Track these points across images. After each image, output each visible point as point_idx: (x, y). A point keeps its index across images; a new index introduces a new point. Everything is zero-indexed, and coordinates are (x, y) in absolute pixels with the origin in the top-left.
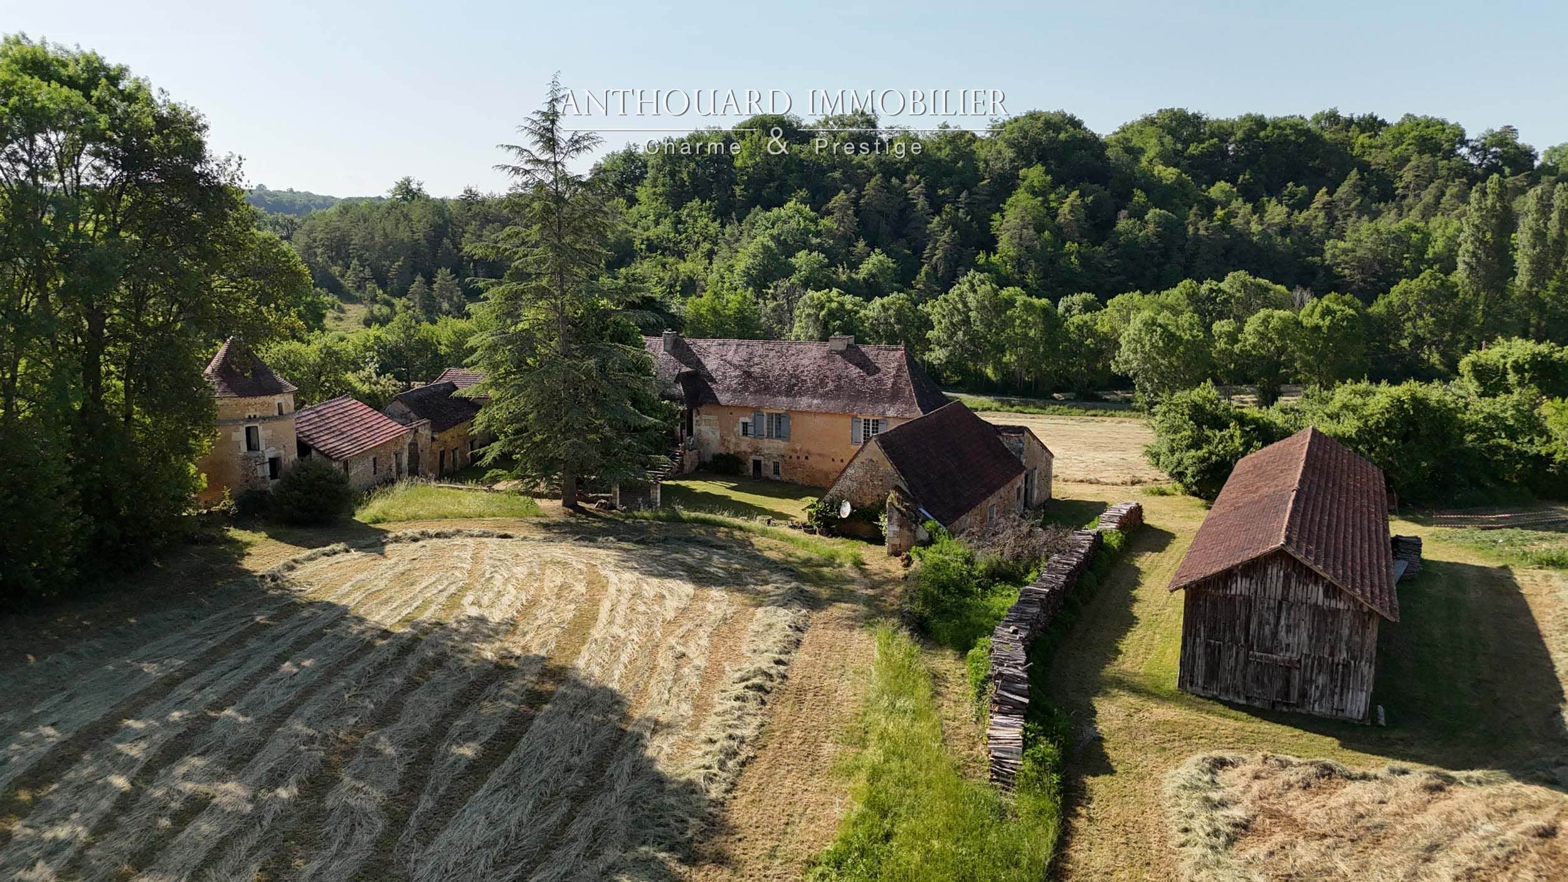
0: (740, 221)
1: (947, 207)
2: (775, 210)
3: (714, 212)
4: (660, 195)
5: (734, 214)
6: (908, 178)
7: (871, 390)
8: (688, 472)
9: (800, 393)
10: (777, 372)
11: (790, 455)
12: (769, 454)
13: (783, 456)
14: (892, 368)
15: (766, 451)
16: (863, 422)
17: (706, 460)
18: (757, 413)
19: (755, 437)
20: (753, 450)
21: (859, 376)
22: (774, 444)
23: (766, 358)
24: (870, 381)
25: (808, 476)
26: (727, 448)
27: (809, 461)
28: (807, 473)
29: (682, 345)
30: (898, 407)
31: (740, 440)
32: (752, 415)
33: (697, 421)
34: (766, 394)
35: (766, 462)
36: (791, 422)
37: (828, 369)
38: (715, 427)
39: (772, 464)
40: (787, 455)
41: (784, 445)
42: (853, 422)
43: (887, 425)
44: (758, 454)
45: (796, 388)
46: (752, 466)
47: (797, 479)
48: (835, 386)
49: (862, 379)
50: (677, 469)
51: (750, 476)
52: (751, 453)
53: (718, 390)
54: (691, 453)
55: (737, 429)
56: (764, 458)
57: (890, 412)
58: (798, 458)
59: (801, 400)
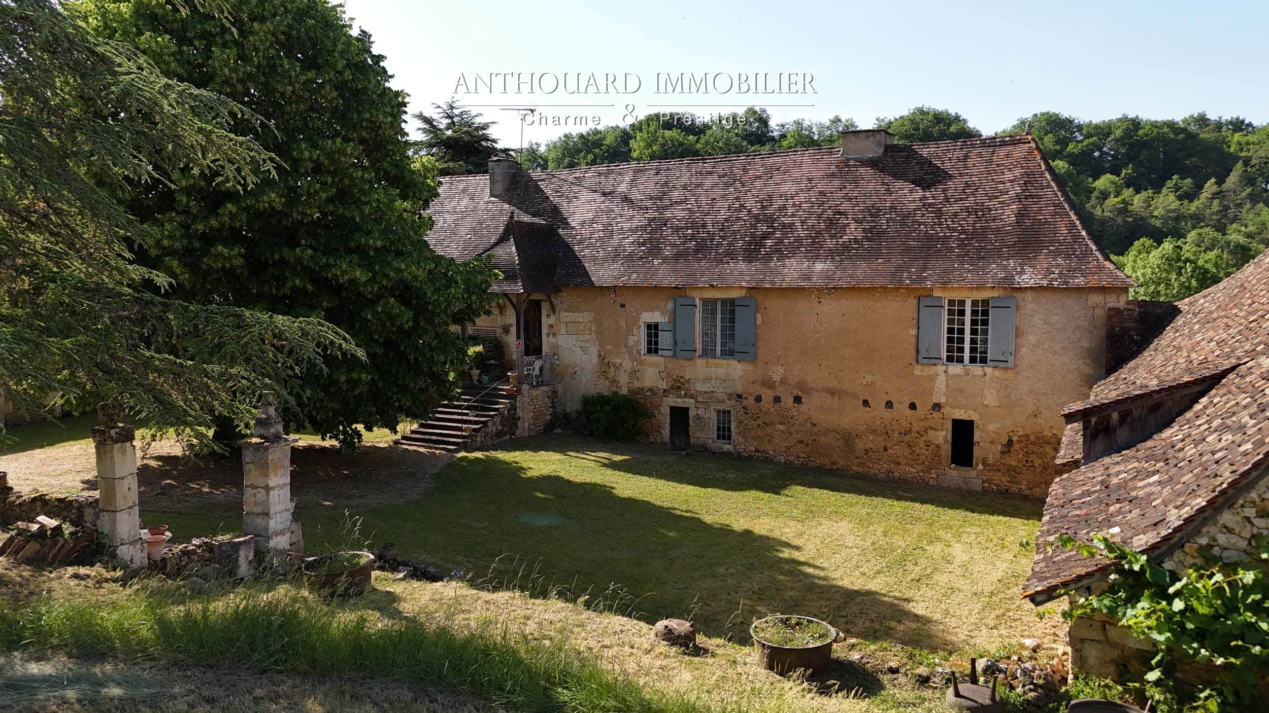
7: (961, 234)
8: (526, 434)
9: (779, 252)
10: (723, 215)
11: (757, 394)
12: (706, 393)
13: (740, 396)
14: (1011, 181)
15: (700, 387)
16: (946, 307)
17: (568, 410)
18: (680, 301)
19: (674, 356)
20: (670, 384)
21: (924, 205)
22: (719, 369)
23: (699, 191)
24: (956, 215)
25: (802, 442)
26: (614, 381)
27: (803, 408)
28: (799, 436)
29: (527, 183)
30: (1045, 266)
31: (642, 362)
32: (670, 305)
33: (551, 326)
34: (700, 260)
35: (699, 412)
36: (759, 316)
37: (844, 198)
38: (587, 337)
39: (714, 415)
40: (751, 394)
41: (743, 373)
42: (923, 309)
43: (1017, 310)
44: (683, 393)
45: (769, 242)
46: (668, 421)
47: (774, 451)
48: (864, 230)
49: (932, 212)
50: (500, 428)
51: (665, 444)
52: (665, 391)
53: (594, 259)
54: (534, 393)
55: (636, 338)
56: (696, 401)
57: (1024, 277)
58: (777, 399)
59: (784, 266)
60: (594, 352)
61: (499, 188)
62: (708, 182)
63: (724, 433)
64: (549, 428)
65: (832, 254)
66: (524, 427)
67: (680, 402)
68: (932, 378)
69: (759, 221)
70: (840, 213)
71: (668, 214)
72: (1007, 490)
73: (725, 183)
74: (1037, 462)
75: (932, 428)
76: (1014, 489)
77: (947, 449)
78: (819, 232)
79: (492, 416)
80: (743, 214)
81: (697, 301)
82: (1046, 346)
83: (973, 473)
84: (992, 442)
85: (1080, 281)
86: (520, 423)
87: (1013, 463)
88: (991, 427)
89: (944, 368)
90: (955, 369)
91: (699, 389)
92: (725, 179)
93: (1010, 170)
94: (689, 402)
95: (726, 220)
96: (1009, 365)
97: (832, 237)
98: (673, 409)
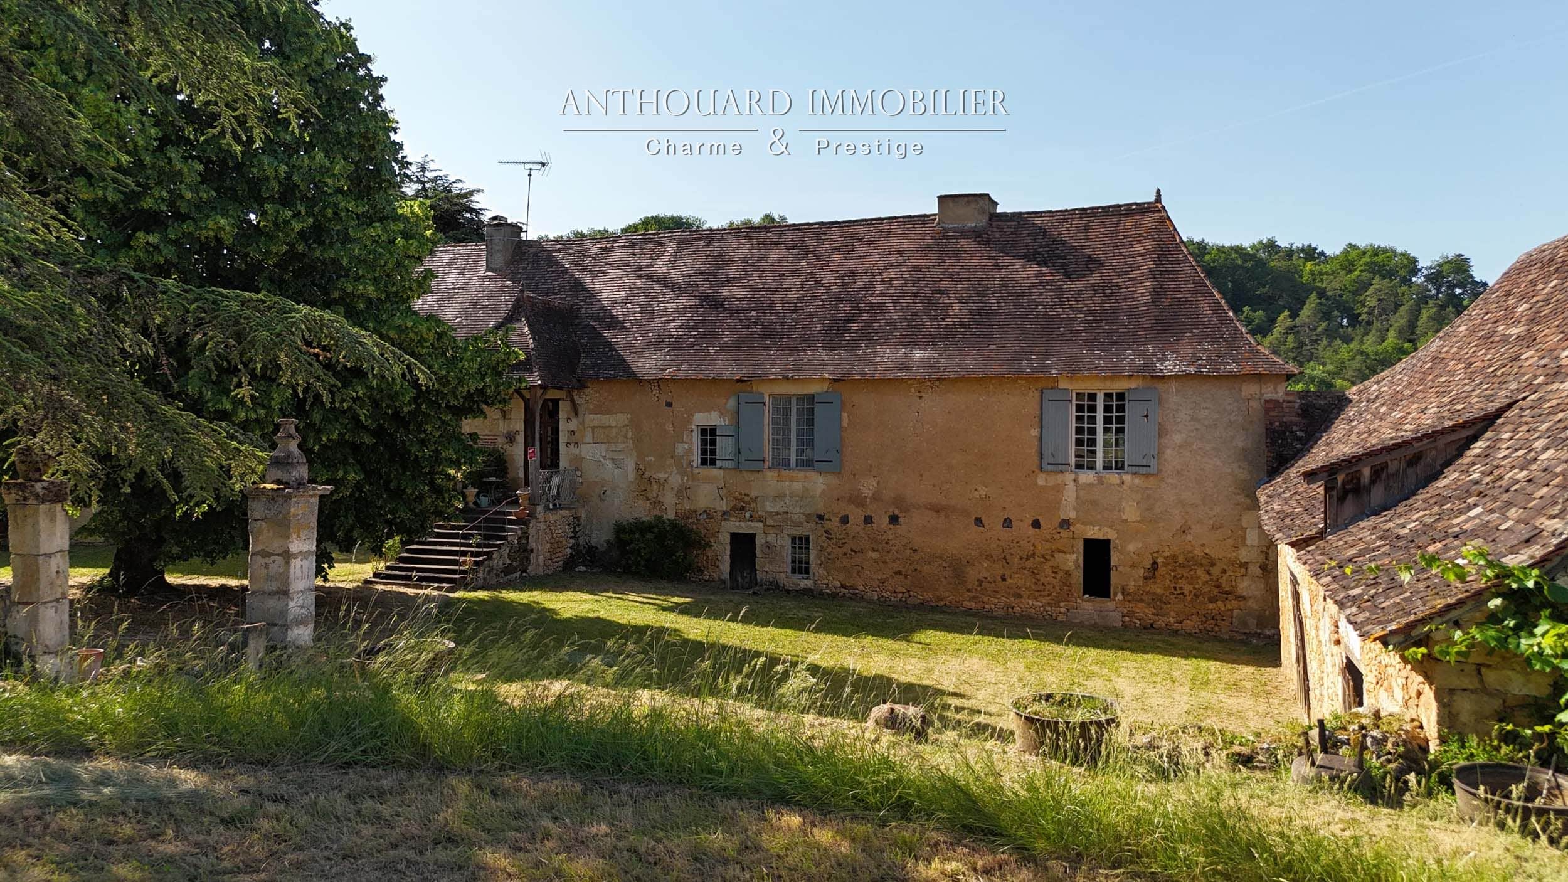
7: (1086, 315)
8: (541, 571)
9: (867, 337)
10: (794, 293)
11: (843, 513)
12: (778, 514)
13: (821, 517)
14: (1141, 255)
15: (769, 507)
16: (1074, 402)
17: (594, 542)
18: (744, 397)
19: (737, 468)
20: (732, 504)
21: (1041, 282)
22: (795, 484)
23: (763, 265)
24: (1079, 293)
25: (899, 573)
26: (657, 503)
27: (901, 529)
28: (896, 566)
29: (536, 254)
30: (1190, 351)
31: (694, 478)
32: (732, 403)
33: (573, 433)
34: (769, 348)
35: (769, 539)
36: (845, 415)
37: (943, 273)
38: (621, 446)
39: (788, 542)
40: (836, 515)
41: (824, 487)
42: (1046, 404)
43: (1160, 403)
44: (747, 515)
45: (855, 326)
46: (728, 553)
47: (865, 585)
48: (971, 312)
49: (1051, 290)
50: (508, 562)
51: (723, 582)
52: (724, 513)
53: (630, 346)
54: (552, 517)
55: (686, 446)
56: (765, 525)
57: (1167, 363)
58: (868, 520)
59: (875, 354)
60: (630, 464)
61: (499, 260)
62: (774, 254)
63: (801, 567)
64: (569, 565)
65: (932, 340)
66: (538, 562)
67: (743, 527)
68: (1059, 489)
69: (839, 300)
70: (940, 292)
71: (725, 292)
72: (1151, 625)
73: (795, 256)
74: (1187, 588)
75: (1060, 551)
76: (1160, 622)
77: (1078, 576)
78: (915, 314)
79: (499, 546)
80: (819, 293)
81: (767, 399)
82: (1195, 447)
83: (1110, 605)
84: (1133, 566)
85: (1232, 367)
86: (533, 557)
87: (1159, 591)
88: (1131, 547)
89: (1073, 476)
90: (1086, 477)
91: (769, 509)
92: (795, 252)
93: (1139, 242)
94: (755, 527)
95: (799, 299)
96: (1152, 470)
97: (932, 320)
98: (735, 537)
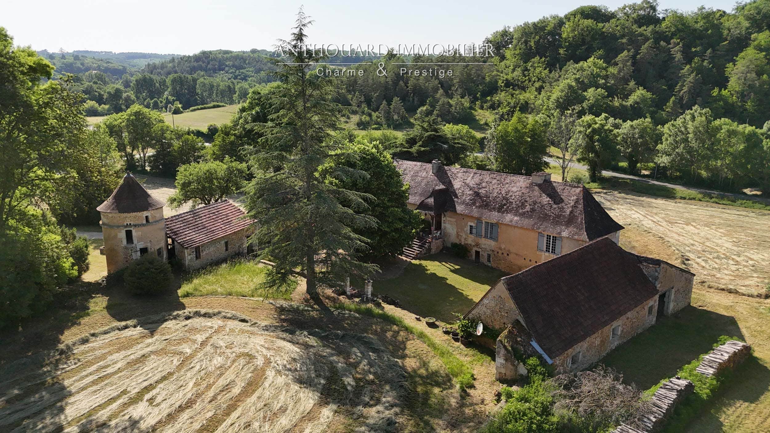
0: (561, 69)
1: (696, 59)
2: (581, 63)
3: (547, 64)
4: (518, 55)
5: (558, 65)
6: (672, 41)
7: (554, 215)
8: (434, 253)
9: (507, 211)
10: (495, 194)
11: (498, 251)
12: (485, 248)
13: (493, 251)
14: (572, 200)
15: (483, 246)
16: (546, 237)
17: (448, 246)
18: (479, 221)
19: (477, 236)
20: (475, 244)
21: (548, 203)
22: (488, 242)
23: (490, 184)
26: (460, 240)
27: (509, 257)
28: (507, 265)
29: (443, 170)
30: (571, 230)
31: (468, 236)
32: (476, 222)
33: (444, 221)
34: (486, 209)
35: (483, 253)
36: (499, 230)
37: (528, 196)
38: (454, 226)
39: (486, 255)
40: (496, 251)
41: (494, 244)
42: (540, 236)
43: (562, 241)
44: (478, 247)
45: (505, 207)
46: (474, 254)
47: (501, 268)
48: (530, 208)
49: (549, 206)
50: (425, 253)
51: (473, 261)
52: (474, 246)
53: (457, 202)
54: (437, 241)
55: (466, 229)
56: (482, 250)
57: (564, 233)
58: (503, 254)
59: (507, 216)
60: (455, 230)
61: (435, 171)
63: (489, 261)
64: (441, 251)
65: (520, 215)
66: (433, 251)
67: (478, 250)
68: (541, 255)
69: (504, 199)
70: (526, 201)
71: (480, 191)
73: (498, 183)
78: (519, 206)
79: (423, 249)
80: (500, 196)
81: (483, 222)
85: (576, 237)
89: (544, 253)
90: (547, 254)
93: (573, 196)
94: (480, 250)
95: (496, 197)
97: (522, 209)
98: (476, 251)
